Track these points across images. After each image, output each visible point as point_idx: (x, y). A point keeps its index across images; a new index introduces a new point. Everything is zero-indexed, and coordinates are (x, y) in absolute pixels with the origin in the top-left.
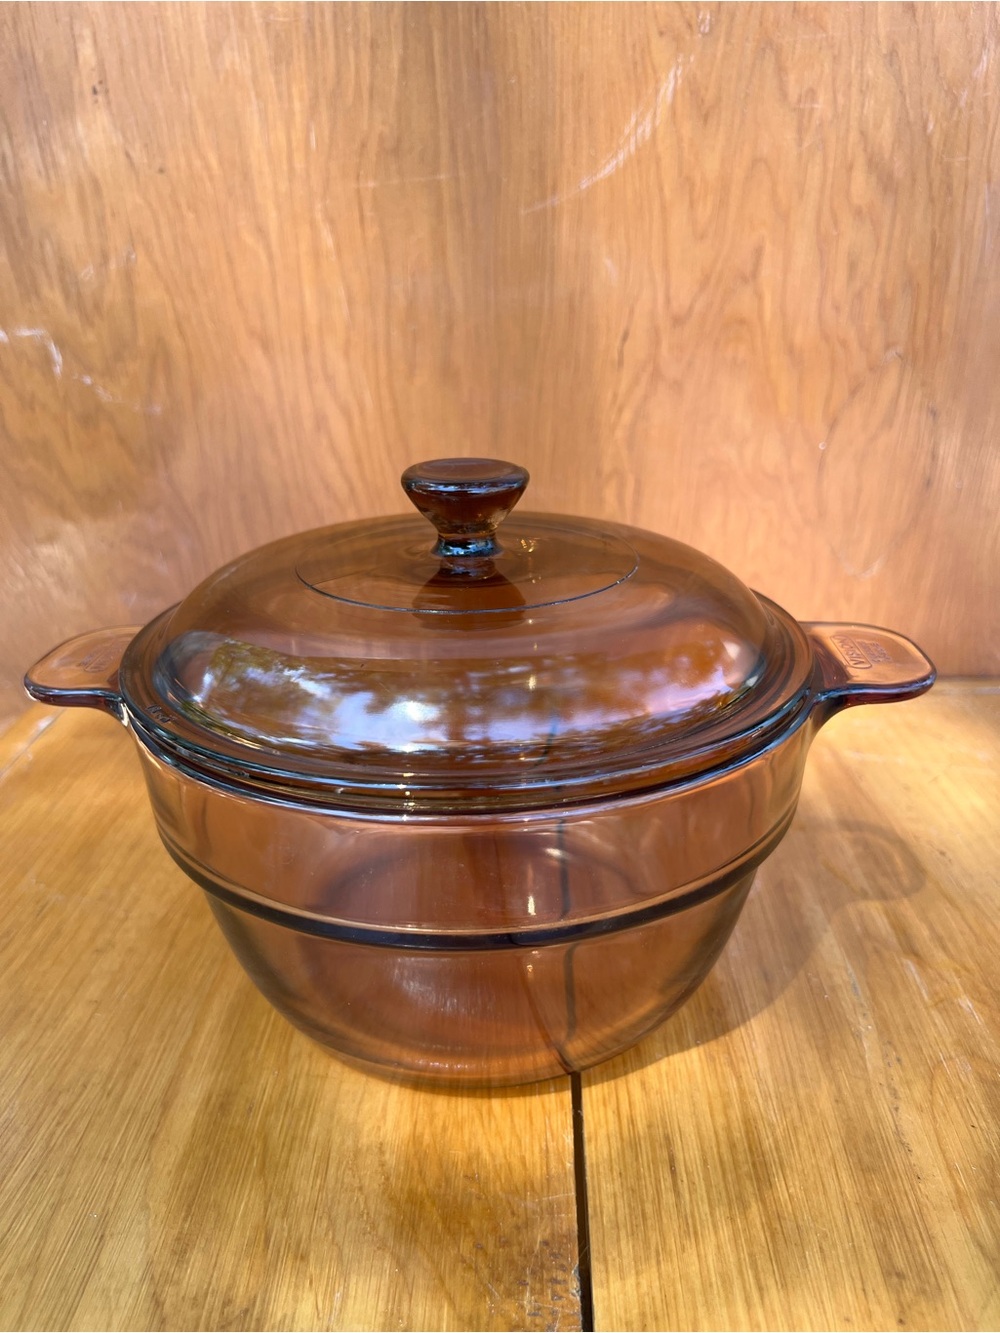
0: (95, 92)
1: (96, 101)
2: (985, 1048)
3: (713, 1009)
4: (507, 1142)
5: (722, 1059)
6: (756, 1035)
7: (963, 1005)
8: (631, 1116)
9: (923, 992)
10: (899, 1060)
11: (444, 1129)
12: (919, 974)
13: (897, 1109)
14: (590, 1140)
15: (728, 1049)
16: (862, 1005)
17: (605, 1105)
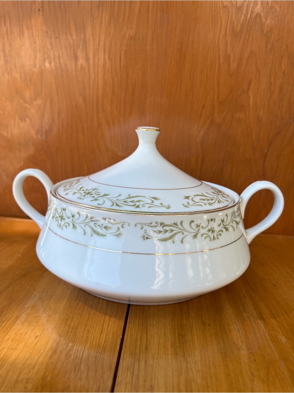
0: (39, 10)
1: (39, 13)
2: (291, 357)
3: (180, 335)
4: (83, 383)
5: (181, 354)
6: (196, 346)
7: (282, 340)
8: (138, 375)
9: (266, 334)
10: (255, 360)
11: (58, 375)
12: (264, 327)
13: (253, 381)
14: (118, 385)
15: (184, 350)
16: (241, 337)
17: (128, 370)
